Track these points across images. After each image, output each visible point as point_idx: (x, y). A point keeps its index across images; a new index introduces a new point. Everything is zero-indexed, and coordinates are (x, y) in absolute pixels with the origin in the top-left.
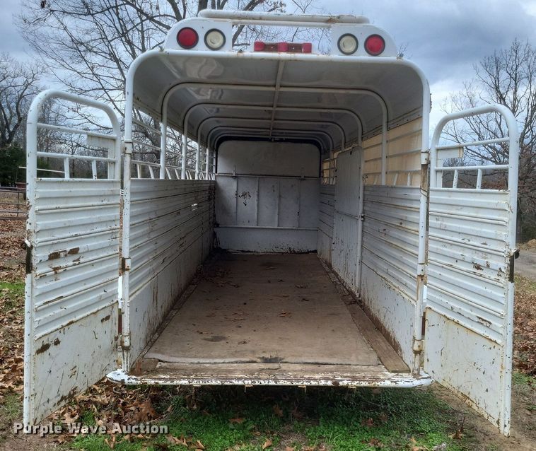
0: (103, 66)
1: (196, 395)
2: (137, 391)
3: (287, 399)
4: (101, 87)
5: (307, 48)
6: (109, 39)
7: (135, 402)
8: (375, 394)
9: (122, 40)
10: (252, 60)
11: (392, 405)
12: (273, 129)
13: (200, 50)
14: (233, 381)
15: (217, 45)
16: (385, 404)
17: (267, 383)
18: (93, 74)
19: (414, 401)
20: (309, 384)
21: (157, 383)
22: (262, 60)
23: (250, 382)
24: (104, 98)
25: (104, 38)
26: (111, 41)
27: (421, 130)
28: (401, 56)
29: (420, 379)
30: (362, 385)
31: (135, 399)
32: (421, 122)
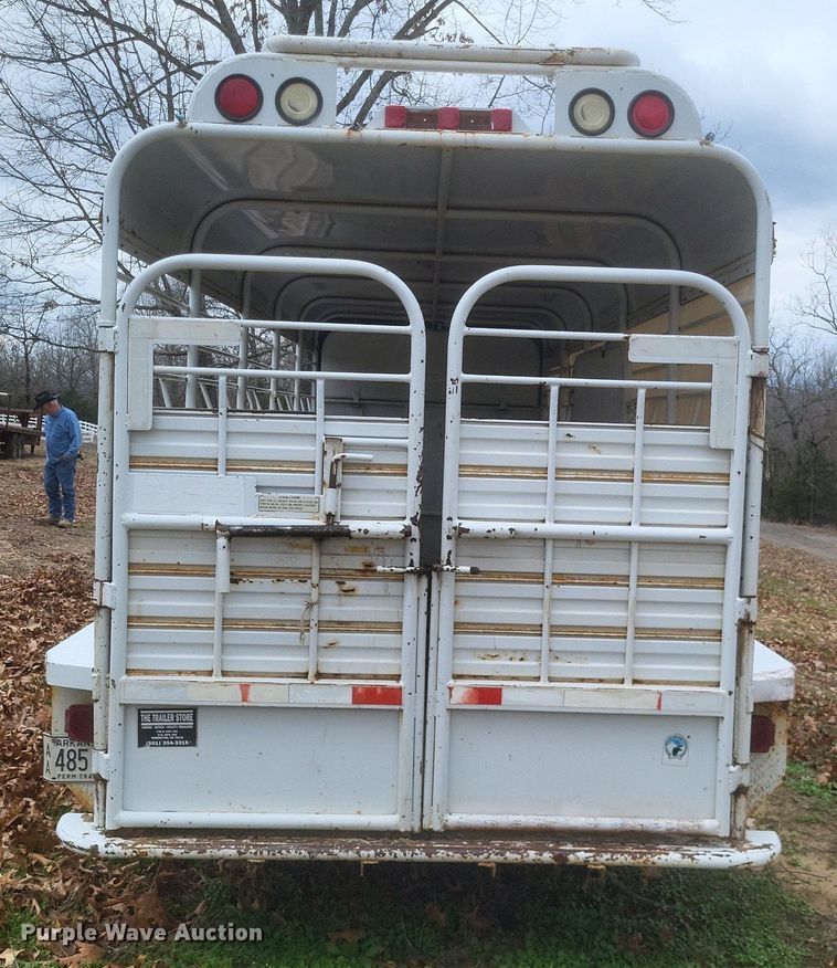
0: (84, 170)
1: (259, 878)
2: (130, 869)
3: (458, 888)
4: (81, 214)
5: (503, 121)
6: (99, 112)
7: (126, 892)
8: (648, 879)
9: (126, 116)
10: (380, 147)
11: (685, 904)
12: (439, 302)
13: (267, 124)
14: (336, 851)
15: (303, 113)
16: (672, 901)
17: (409, 856)
18: (65, 186)
19: (733, 894)
20: (500, 859)
21: (169, 854)
22: (403, 146)
23: (372, 853)
24: (89, 239)
25: (89, 112)
26: (103, 116)
27: (753, 302)
28: (710, 137)
29: (745, 850)
30: (617, 862)
31: (124, 886)
32: (753, 286)
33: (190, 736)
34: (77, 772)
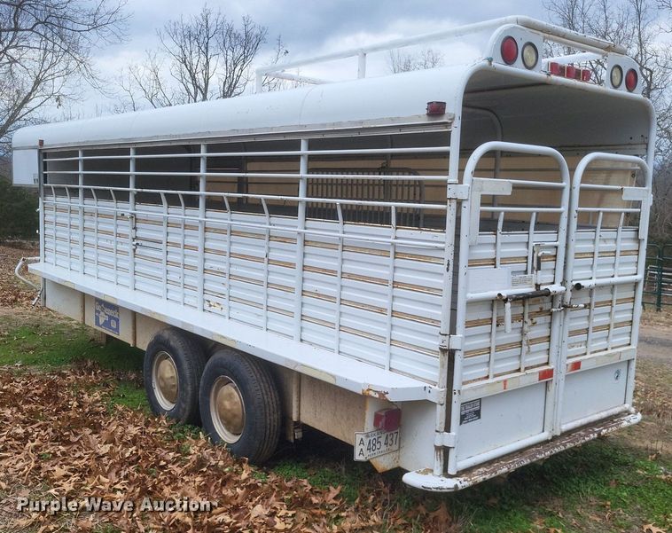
13: (519, 67)
15: (531, 63)
33: (478, 414)
34: (377, 450)
